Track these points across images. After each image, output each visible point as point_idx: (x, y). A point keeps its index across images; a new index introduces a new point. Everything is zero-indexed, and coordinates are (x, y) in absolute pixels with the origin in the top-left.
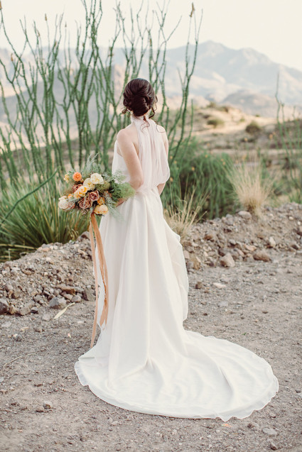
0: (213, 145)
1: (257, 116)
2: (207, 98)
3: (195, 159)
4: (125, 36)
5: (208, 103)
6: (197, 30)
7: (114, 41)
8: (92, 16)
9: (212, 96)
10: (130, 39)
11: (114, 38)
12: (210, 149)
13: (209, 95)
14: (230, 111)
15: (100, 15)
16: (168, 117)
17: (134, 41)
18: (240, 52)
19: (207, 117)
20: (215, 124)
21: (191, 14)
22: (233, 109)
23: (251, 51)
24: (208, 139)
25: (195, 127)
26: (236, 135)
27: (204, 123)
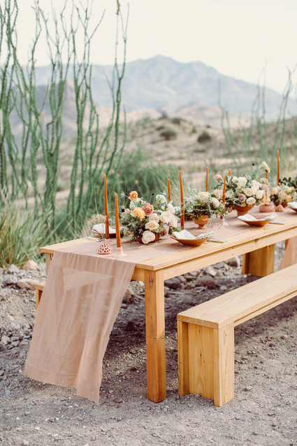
0: (166, 157)
1: (209, 127)
2: (158, 110)
3: (141, 172)
4: (49, 39)
5: (159, 115)
6: (125, 28)
7: (35, 43)
8: (7, 12)
9: (164, 109)
10: (55, 41)
11: (35, 40)
12: (164, 160)
13: (160, 108)
14: (182, 123)
15: (15, 13)
16: (98, 125)
17: (58, 43)
18: (190, 65)
19: (159, 129)
20: (168, 136)
21: (118, 10)
22: (185, 121)
23: (200, 65)
24: (161, 151)
25: (147, 139)
26: (188, 146)
27: (157, 135)
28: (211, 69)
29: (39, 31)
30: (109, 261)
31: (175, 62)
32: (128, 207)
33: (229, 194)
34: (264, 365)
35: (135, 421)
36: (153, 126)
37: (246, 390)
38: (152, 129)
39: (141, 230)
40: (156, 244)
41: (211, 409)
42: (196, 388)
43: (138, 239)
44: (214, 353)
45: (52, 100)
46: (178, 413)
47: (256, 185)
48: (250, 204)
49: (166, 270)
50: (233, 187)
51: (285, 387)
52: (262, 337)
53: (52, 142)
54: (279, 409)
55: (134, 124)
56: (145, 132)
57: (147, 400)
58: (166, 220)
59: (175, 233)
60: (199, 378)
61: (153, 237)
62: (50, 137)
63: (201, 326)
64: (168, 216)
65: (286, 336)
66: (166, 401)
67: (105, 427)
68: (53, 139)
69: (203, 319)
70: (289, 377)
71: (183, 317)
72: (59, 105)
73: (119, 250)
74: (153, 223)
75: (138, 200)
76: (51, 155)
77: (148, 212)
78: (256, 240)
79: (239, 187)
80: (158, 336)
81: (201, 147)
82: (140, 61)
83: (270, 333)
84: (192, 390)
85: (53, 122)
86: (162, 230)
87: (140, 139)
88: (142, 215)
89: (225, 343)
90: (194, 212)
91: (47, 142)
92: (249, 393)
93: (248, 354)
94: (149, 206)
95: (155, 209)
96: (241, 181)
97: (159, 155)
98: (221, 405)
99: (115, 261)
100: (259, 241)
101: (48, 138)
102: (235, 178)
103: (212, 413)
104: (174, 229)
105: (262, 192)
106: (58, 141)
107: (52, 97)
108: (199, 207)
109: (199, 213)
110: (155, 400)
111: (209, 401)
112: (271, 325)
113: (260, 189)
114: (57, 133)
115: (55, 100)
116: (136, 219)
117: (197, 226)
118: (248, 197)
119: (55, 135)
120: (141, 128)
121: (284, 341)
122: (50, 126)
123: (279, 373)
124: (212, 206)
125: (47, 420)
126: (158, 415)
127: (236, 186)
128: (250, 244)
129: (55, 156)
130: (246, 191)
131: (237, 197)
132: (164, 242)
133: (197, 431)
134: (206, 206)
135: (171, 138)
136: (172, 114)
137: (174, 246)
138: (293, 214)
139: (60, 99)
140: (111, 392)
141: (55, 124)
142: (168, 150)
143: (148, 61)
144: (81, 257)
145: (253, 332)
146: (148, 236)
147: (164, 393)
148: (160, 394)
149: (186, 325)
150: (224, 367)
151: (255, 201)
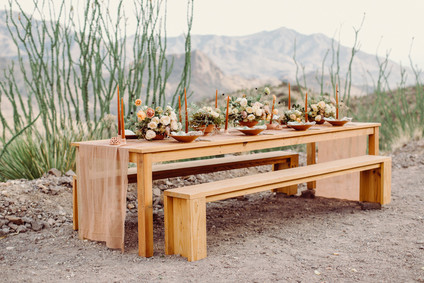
19: (279, 96)
23: (322, 37)
30: (115, 148)
39: (145, 129)
40: (160, 141)
41: (184, 262)
44: (188, 219)
47: (257, 105)
48: (251, 119)
53: (134, 85)
58: (166, 122)
59: (174, 133)
60: (181, 242)
61: (154, 135)
63: (181, 199)
64: (167, 119)
65: (277, 228)
66: (152, 257)
68: (135, 82)
69: (181, 192)
71: (169, 192)
74: (153, 124)
77: (150, 115)
78: (245, 143)
79: (242, 106)
80: (145, 205)
84: (176, 252)
85: (135, 68)
86: (163, 130)
89: (196, 212)
91: (129, 85)
93: (238, 236)
94: (152, 111)
96: (243, 101)
98: (192, 260)
99: (118, 148)
100: (247, 145)
101: (130, 81)
102: (239, 99)
103: (183, 264)
104: (174, 130)
105: (263, 111)
106: (138, 84)
111: (184, 258)
112: (271, 222)
113: (261, 108)
118: (248, 114)
122: (133, 72)
127: (240, 105)
128: (239, 146)
130: (248, 109)
131: (240, 113)
132: (166, 141)
138: (292, 131)
143: (271, 33)
145: (252, 225)
146: (151, 134)
147: (151, 252)
148: (147, 251)
149: (171, 199)
150: (195, 231)
151: (254, 117)
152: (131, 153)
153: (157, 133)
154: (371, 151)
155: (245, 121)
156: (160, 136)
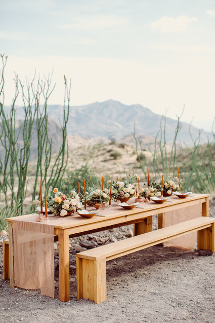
0: (114, 171)
1: (144, 150)
2: (109, 139)
4: (24, 98)
5: (110, 141)
6: (68, 92)
7: (15, 101)
9: (113, 137)
10: (28, 99)
11: (14, 98)
12: (112, 174)
13: (111, 136)
14: (126, 147)
18: (132, 107)
19: (109, 151)
20: (115, 156)
21: (66, 82)
22: (128, 146)
23: (140, 107)
24: (110, 167)
25: (101, 158)
26: (129, 164)
27: (108, 156)
28: (147, 110)
29: (17, 93)
30: (41, 225)
31: (122, 105)
32: (54, 197)
33: (114, 191)
34: (129, 286)
35: (51, 310)
36: (105, 149)
37: (114, 297)
38: (104, 152)
39: (60, 209)
40: (69, 217)
41: (93, 305)
42: (86, 295)
43: (58, 215)
44: (95, 274)
45: (25, 135)
46: (74, 306)
47: (130, 187)
48: (127, 197)
49: (70, 230)
50: (117, 188)
51: (136, 295)
52: (133, 274)
53: (24, 160)
54: (129, 305)
55: (91, 147)
56: (99, 153)
57: (59, 301)
58: (74, 204)
59: (79, 211)
60: (88, 289)
61: (66, 213)
62: (23, 158)
63: (88, 260)
64: (75, 201)
65: (146, 273)
66: (69, 301)
67: (33, 312)
68: (24, 158)
69: (89, 256)
70: (140, 292)
71: (79, 255)
72: (29, 138)
73: (47, 219)
74: (66, 205)
75: (59, 193)
76: (23, 168)
77: (63, 199)
78: (126, 216)
79: (120, 188)
80: (65, 265)
81: (139, 165)
82: (97, 103)
83: (138, 271)
84: (84, 296)
85: (24, 148)
86: (72, 209)
87: (96, 158)
88: (60, 200)
89: (100, 269)
90: (91, 200)
91: (20, 160)
92: (115, 298)
93: (122, 281)
94: (65, 196)
95: (68, 198)
96: (121, 184)
97: (109, 170)
98: (98, 303)
99: (44, 225)
100: (128, 217)
101: (21, 158)
102: (118, 183)
103: (92, 306)
104: (79, 209)
105: (134, 191)
106: (27, 160)
107: (25, 133)
108: (95, 198)
109: (95, 202)
110: (63, 301)
111: (92, 301)
112: (140, 268)
113: (133, 189)
114: (27, 155)
115: (26, 135)
116: (57, 203)
117: (95, 209)
118: (125, 193)
119: (25, 156)
120: (96, 150)
121: (144, 275)
122: (23, 151)
123: (135, 290)
124: (103, 198)
125: (3, 309)
126: (63, 307)
127: (119, 187)
128: (122, 218)
129: (25, 169)
130: (124, 190)
131: (119, 193)
132: (73, 216)
133: (82, 314)
134: (99, 197)
135: (118, 158)
136: (119, 141)
137: (78, 218)
138: (153, 203)
139: (30, 134)
140: (40, 297)
141: (26, 149)
142: (116, 166)
143: (102, 103)
144: (27, 223)
145: (129, 271)
146: (64, 213)
147: (68, 297)
148: (66, 297)
149: (81, 259)
150: (100, 282)
151: (129, 195)
152: (55, 229)
153: (68, 211)
154: (204, 213)
155: (123, 198)
156: (70, 213)
